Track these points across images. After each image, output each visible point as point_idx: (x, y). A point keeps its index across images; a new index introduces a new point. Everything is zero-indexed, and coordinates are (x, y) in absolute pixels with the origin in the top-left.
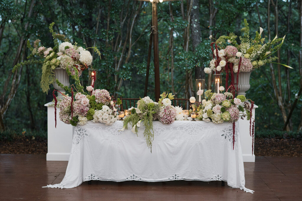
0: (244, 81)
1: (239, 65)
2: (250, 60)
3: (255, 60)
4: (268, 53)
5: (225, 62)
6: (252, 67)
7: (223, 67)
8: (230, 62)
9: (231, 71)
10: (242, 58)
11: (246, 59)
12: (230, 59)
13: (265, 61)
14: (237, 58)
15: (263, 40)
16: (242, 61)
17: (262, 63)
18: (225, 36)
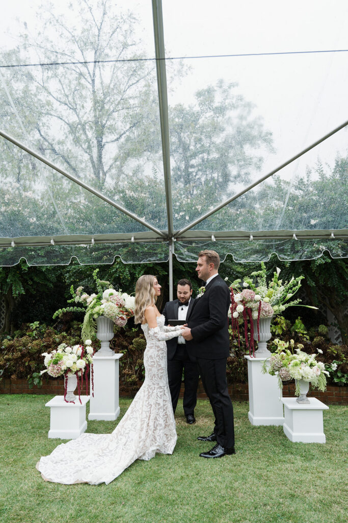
0: (265, 328)
1: (259, 310)
2: (270, 305)
3: (276, 304)
4: (289, 296)
5: (243, 306)
6: (273, 313)
7: (241, 313)
8: (248, 307)
9: (249, 317)
10: (262, 302)
11: (266, 303)
12: (248, 304)
13: (287, 305)
14: (256, 302)
15: (281, 281)
16: (262, 306)
17: (283, 308)
18: (239, 280)
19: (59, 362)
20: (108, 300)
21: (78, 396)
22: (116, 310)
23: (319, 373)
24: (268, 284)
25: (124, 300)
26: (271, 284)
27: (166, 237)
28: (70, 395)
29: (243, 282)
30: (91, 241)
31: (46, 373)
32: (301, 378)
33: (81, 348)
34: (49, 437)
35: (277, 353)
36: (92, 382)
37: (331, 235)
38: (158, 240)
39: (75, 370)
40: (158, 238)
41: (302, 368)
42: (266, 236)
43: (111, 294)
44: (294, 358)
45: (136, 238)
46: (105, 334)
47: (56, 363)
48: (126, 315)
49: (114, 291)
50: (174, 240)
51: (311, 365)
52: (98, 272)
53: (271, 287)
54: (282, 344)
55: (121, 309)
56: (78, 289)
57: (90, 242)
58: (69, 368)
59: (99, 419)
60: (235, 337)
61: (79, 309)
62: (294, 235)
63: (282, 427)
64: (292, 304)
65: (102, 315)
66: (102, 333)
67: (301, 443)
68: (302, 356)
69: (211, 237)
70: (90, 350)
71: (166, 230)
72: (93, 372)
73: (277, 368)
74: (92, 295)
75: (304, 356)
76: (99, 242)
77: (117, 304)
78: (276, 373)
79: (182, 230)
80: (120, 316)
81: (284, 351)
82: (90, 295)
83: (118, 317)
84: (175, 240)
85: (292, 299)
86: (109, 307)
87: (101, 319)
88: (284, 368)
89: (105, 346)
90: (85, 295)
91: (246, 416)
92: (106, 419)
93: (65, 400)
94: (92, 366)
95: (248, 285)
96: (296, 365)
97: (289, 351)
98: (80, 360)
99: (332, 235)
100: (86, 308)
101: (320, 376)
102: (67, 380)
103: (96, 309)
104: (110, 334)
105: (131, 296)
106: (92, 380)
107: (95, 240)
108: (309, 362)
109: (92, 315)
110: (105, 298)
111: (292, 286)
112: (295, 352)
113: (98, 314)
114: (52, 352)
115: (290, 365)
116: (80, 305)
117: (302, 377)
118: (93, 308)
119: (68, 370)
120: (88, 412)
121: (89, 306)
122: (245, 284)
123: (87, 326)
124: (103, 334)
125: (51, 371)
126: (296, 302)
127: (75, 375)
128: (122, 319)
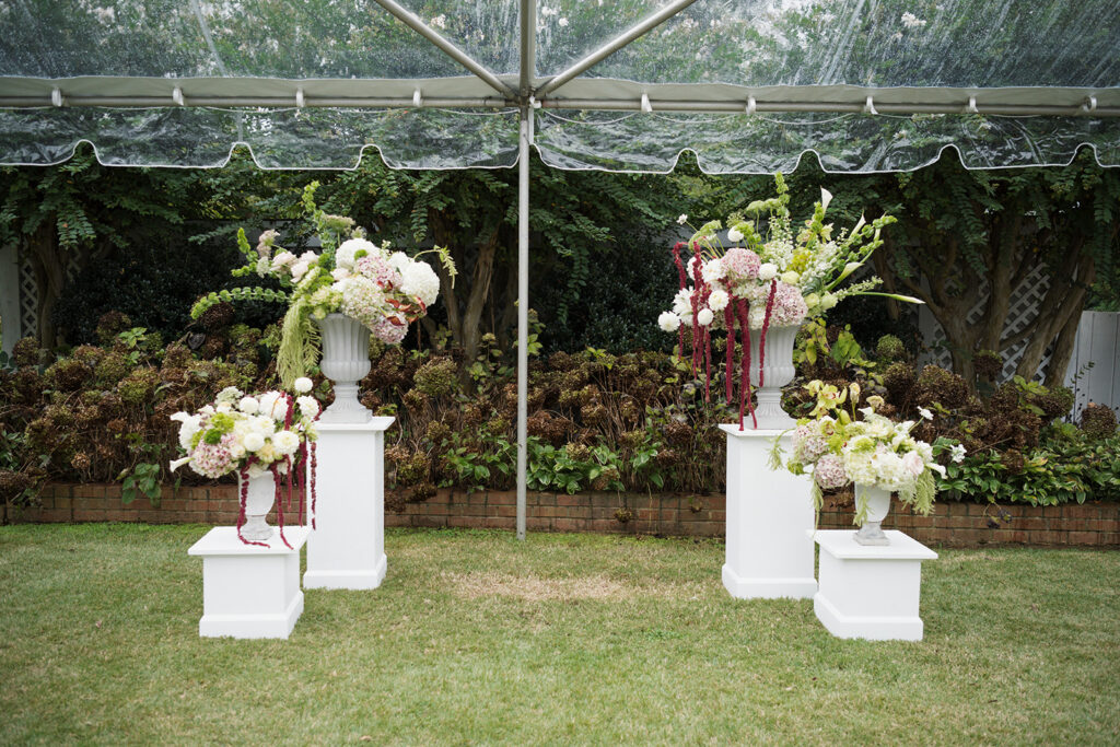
0: (778, 354)
1: (769, 305)
2: (799, 291)
3: (814, 290)
4: (852, 267)
5: (727, 294)
6: (805, 312)
7: (719, 311)
8: (741, 298)
9: (741, 324)
10: (779, 284)
11: (789, 285)
12: (740, 288)
13: (843, 293)
14: (761, 282)
15: (829, 227)
16: (777, 294)
17: (831, 300)
18: (716, 224)
19: (223, 437)
20: (351, 271)
21: (276, 529)
22: (378, 298)
23: (920, 470)
24: (795, 235)
25: (398, 270)
26: (804, 234)
27: (512, 96)
28: (256, 525)
29: (725, 227)
30: (295, 98)
31: (186, 465)
32: (874, 482)
33: (285, 399)
34: (201, 635)
35: (814, 417)
36: (313, 491)
37: (968, 103)
38: (488, 103)
39: (271, 460)
40: (490, 98)
41: (880, 455)
42: (791, 103)
43: (362, 254)
44: (859, 431)
45: (426, 94)
46: (347, 363)
47: (214, 439)
48: (405, 311)
49: (369, 246)
50: (535, 104)
51: (901, 450)
52: (317, 189)
53: (804, 245)
54: (827, 394)
55: (391, 296)
56: (263, 237)
57: (291, 102)
58: (253, 453)
59: (332, 586)
60: (686, 376)
61: (270, 294)
62: (870, 101)
63: (811, 602)
64: (856, 290)
65: (338, 311)
66: (337, 359)
67: (860, 642)
68: (878, 425)
69: (639, 100)
70: (308, 405)
71: (513, 76)
72: (314, 465)
73: (812, 456)
74: (304, 255)
75: (884, 426)
76: (316, 102)
77: (380, 283)
78: (805, 469)
79: (558, 78)
80: (390, 315)
81: (832, 414)
82: (298, 256)
83: (382, 319)
84: (539, 105)
85: (858, 277)
86: (357, 291)
87: (333, 321)
88: (832, 457)
89: (346, 396)
90: (284, 256)
91: (717, 574)
92: (352, 586)
93: (241, 538)
94: (313, 449)
95: (741, 236)
96: (865, 448)
97: (844, 414)
98: (283, 433)
99: (973, 103)
100: (289, 291)
101: (921, 476)
102: (246, 484)
103: (322, 295)
104: (361, 364)
105: (417, 261)
106: (313, 485)
107: (306, 97)
108: (896, 442)
109: (307, 310)
110: (344, 265)
111: (860, 242)
112: (861, 417)
113: (326, 307)
114: (200, 410)
115: (848, 449)
116: (271, 282)
117: (878, 478)
118: (311, 290)
119: (251, 459)
120: (303, 568)
121: (300, 286)
122: (734, 234)
123: (293, 340)
124: (340, 364)
125: (201, 461)
126: (866, 284)
127: (271, 473)
128: (397, 323)
